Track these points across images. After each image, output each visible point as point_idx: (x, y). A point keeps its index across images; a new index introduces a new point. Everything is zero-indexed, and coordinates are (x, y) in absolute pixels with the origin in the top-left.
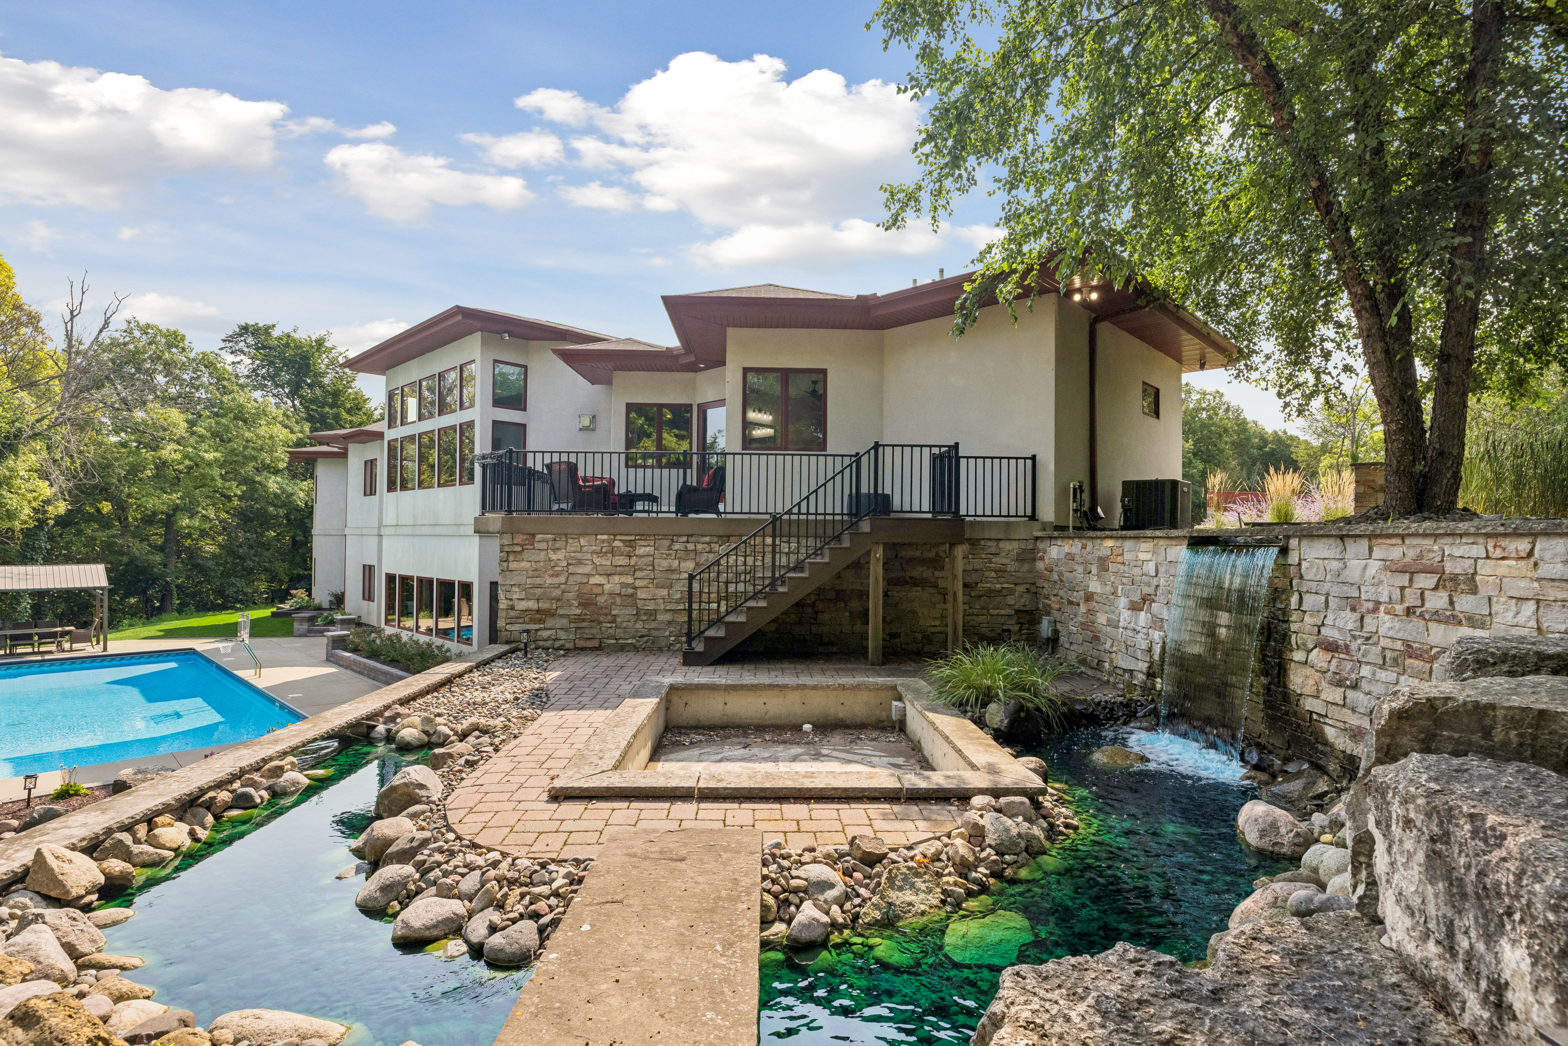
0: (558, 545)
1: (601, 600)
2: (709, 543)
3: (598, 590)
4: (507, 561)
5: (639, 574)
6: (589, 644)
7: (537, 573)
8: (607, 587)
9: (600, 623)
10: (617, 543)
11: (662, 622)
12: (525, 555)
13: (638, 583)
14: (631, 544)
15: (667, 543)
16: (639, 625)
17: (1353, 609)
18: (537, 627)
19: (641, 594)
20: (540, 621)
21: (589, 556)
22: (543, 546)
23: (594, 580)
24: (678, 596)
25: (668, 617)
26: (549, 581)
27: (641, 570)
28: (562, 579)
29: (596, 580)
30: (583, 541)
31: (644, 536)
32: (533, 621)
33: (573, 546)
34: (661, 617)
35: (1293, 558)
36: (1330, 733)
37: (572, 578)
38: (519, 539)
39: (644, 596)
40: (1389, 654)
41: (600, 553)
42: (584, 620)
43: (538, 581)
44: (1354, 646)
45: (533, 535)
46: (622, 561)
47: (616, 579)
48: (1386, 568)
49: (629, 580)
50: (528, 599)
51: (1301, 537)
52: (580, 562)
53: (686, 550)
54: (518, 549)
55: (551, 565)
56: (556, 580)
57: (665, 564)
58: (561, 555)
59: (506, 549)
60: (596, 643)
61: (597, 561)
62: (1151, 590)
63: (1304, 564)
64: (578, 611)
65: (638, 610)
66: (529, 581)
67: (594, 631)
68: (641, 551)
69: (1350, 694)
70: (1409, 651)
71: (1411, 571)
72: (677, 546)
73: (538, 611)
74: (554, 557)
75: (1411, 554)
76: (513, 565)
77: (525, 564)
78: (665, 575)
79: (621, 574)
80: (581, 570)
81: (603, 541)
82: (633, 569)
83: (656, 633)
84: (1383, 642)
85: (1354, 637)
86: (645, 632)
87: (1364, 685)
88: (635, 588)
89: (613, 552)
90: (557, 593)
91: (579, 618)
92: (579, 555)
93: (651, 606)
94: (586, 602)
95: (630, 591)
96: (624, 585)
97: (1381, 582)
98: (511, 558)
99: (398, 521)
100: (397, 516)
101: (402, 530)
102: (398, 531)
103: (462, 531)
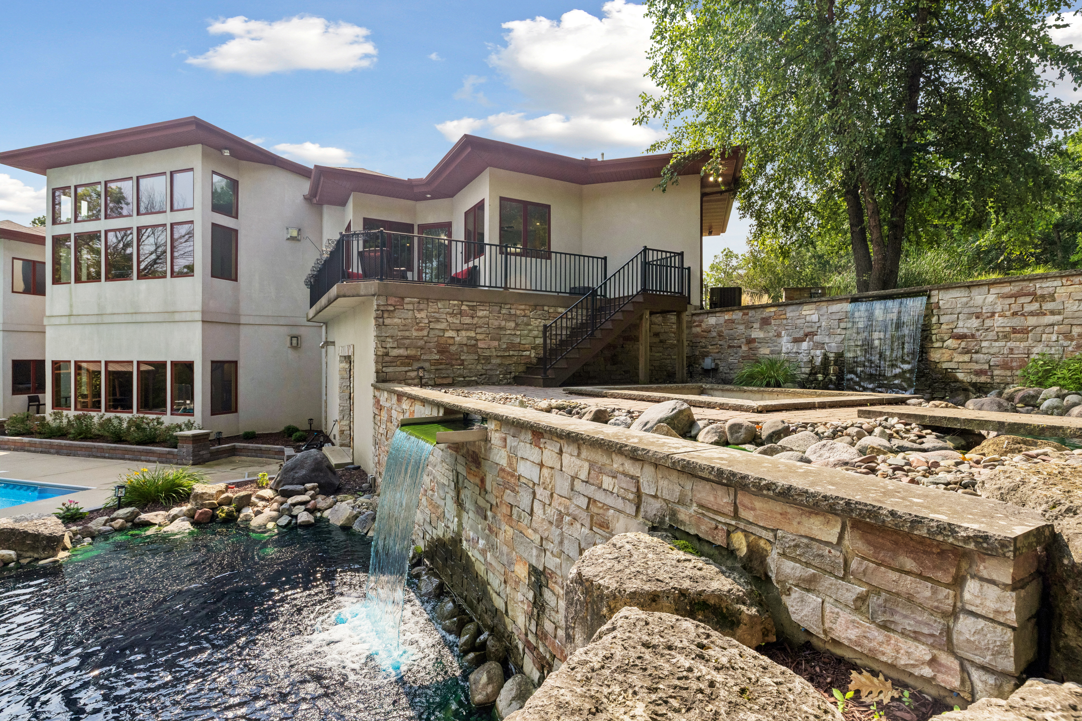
0: (422, 306)
1: (453, 348)
2: (524, 310)
3: (451, 341)
4: (382, 317)
5: (479, 330)
6: (445, 381)
7: (406, 328)
8: (458, 339)
9: (452, 365)
10: (464, 307)
11: (495, 365)
12: (397, 314)
13: (479, 337)
14: (473, 308)
15: (498, 308)
16: (479, 367)
17: (977, 318)
18: (407, 369)
19: (481, 345)
20: (409, 365)
21: (444, 316)
22: (410, 307)
23: (448, 334)
24: (505, 346)
25: (498, 361)
26: (415, 334)
27: (480, 327)
28: (425, 333)
29: (450, 334)
30: (440, 305)
31: (482, 303)
32: (403, 364)
33: (433, 307)
34: (494, 361)
35: (934, 300)
36: (960, 376)
37: (432, 333)
38: (392, 301)
39: (483, 346)
40: (1000, 334)
41: (452, 314)
42: (441, 364)
43: (407, 334)
44: (978, 334)
45: (403, 298)
46: (467, 320)
47: (463, 333)
48: (998, 297)
49: (472, 334)
50: (399, 347)
51: (939, 289)
52: (438, 321)
53: (510, 314)
54: (392, 308)
55: (417, 322)
56: (420, 334)
57: (496, 323)
58: (423, 314)
59: (382, 308)
60: (449, 381)
61: (450, 320)
62: (814, 329)
63: (941, 302)
64: (437, 357)
65: (479, 356)
66: (399, 334)
67: (449, 372)
68: (480, 314)
69: (974, 356)
70: (1014, 330)
71: (1016, 296)
72: (504, 311)
73: (407, 357)
74: (418, 316)
75: (1016, 289)
76: (387, 321)
77: (396, 320)
78: (497, 331)
79: (467, 330)
80: (439, 326)
81: (454, 305)
82: (474, 327)
83: (491, 373)
84: (996, 329)
85: (978, 330)
86: (483, 372)
87: (984, 350)
88: (477, 340)
89: (461, 313)
90: (421, 343)
91: (438, 362)
92: (437, 315)
93: (487, 353)
94: (443, 350)
95: (473, 342)
96: (469, 338)
97: (996, 303)
98: (386, 315)
99: (72, 311)
100: (71, 306)
101: (79, 320)
102: (73, 320)
103: (177, 317)
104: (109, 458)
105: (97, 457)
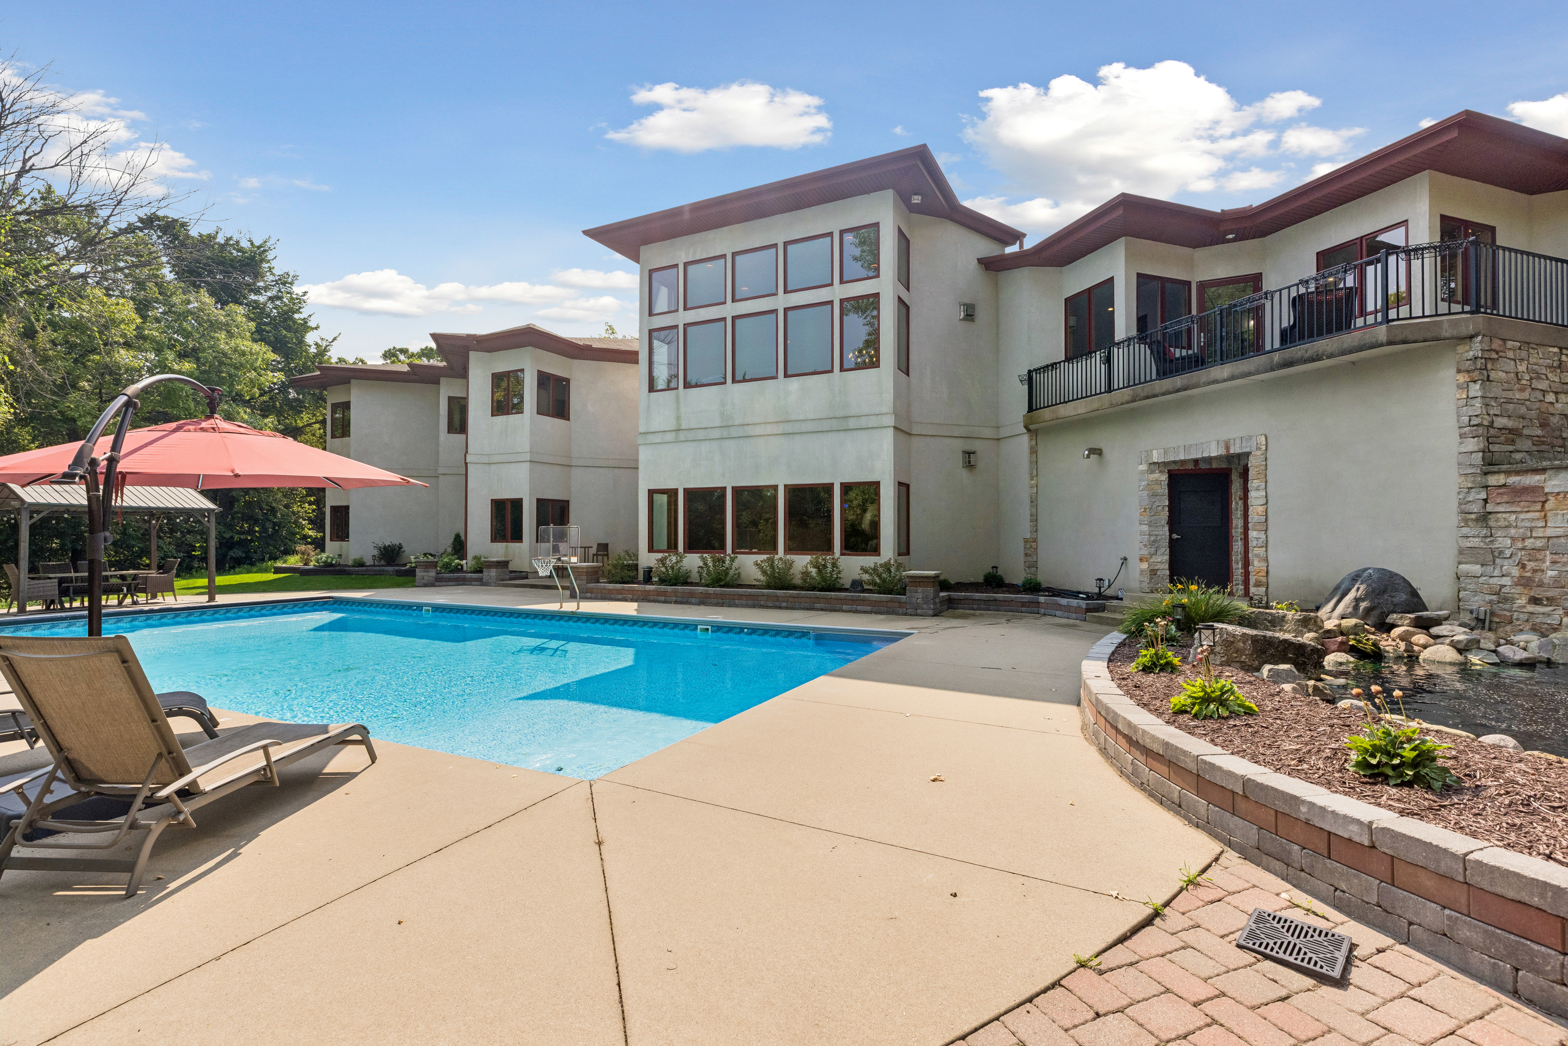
0: (1523, 354)
1: (1554, 420)
3: (1551, 409)
4: (1486, 369)
7: (1509, 386)
8: (1558, 406)
9: (1553, 446)
10: (1564, 358)
18: (1511, 448)
20: (1512, 442)
21: (1544, 370)
26: (1517, 395)
28: (1527, 395)
29: (1550, 397)
30: (1540, 353)
32: (1507, 441)
33: (1534, 356)
37: (1533, 395)
41: (1552, 368)
42: (1543, 443)
45: (1505, 341)
47: (1563, 398)
50: (1502, 415)
52: (1539, 377)
54: (1495, 356)
55: (1519, 378)
56: (1522, 396)
58: (1524, 367)
59: (1486, 355)
61: (1550, 376)
64: (1539, 432)
66: (1503, 394)
73: (1511, 430)
74: (1520, 368)
77: (1500, 374)
80: (1540, 385)
81: (1555, 354)
89: (1561, 367)
90: (1523, 410)
91: (1539, 440)
92: (1537, 368)
94: (1544, 422)
99: (680, 425)
100: (678, 418)
101: (691, 435)
102: (682, 436)
103: (852, 423)
104: (787, 608)
105: (767, 607)
